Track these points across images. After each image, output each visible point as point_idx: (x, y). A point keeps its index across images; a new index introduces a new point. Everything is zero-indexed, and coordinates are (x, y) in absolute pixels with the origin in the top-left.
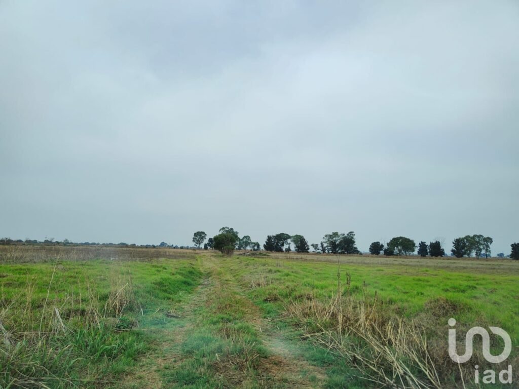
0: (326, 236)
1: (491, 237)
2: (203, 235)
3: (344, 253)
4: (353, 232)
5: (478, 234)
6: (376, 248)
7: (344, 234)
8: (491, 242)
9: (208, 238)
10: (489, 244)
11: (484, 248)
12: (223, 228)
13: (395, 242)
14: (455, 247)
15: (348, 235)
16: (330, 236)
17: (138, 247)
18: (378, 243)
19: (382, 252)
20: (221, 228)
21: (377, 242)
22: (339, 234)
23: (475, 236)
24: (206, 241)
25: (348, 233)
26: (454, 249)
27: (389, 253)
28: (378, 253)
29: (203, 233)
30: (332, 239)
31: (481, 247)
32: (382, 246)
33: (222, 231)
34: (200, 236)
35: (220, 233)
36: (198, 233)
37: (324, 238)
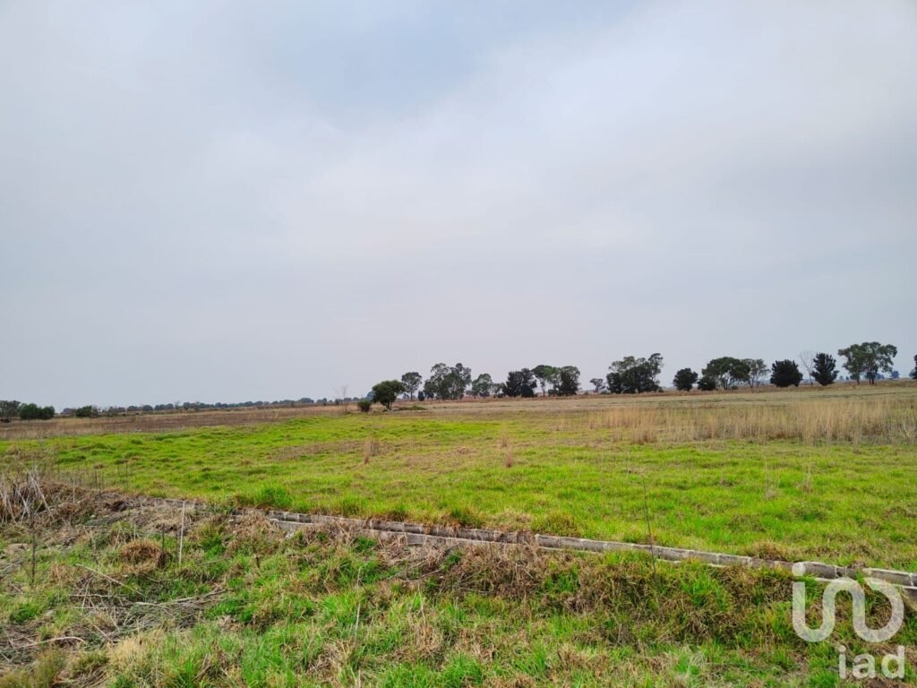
0: (614, 364)
1: (894, 345)
2: (417, 378)
3: (634, 392)
4: (659, 354)
5: (870, 341)
6: (684, 379)
7: (644, 359)
8: (895, 353)
9: (423, 381)
10: (891, 356)
11: (882, 364)
12: (437, 366)
13: (718, 366)
14: (817, 369)
15: (650, 359)
16: (621, 363)
17: (331, 404)
18: (688, 370)
19: (695, 385)
20: (434, 365)
21: (686, 369)
22: (636, 359)
23: (865, 345)
24: (421, 388)
25: (650, 356)
26: (815, 371)
27: (707, 385)
28: (689, 388)
29: (416, 374)
30: (625, 368)
31: (877, 362)
32: (696, 375)
33: (436, 370)
34: (412, 379)
35: (433, 373)
36: (407, 375)
37: (610, 368)
